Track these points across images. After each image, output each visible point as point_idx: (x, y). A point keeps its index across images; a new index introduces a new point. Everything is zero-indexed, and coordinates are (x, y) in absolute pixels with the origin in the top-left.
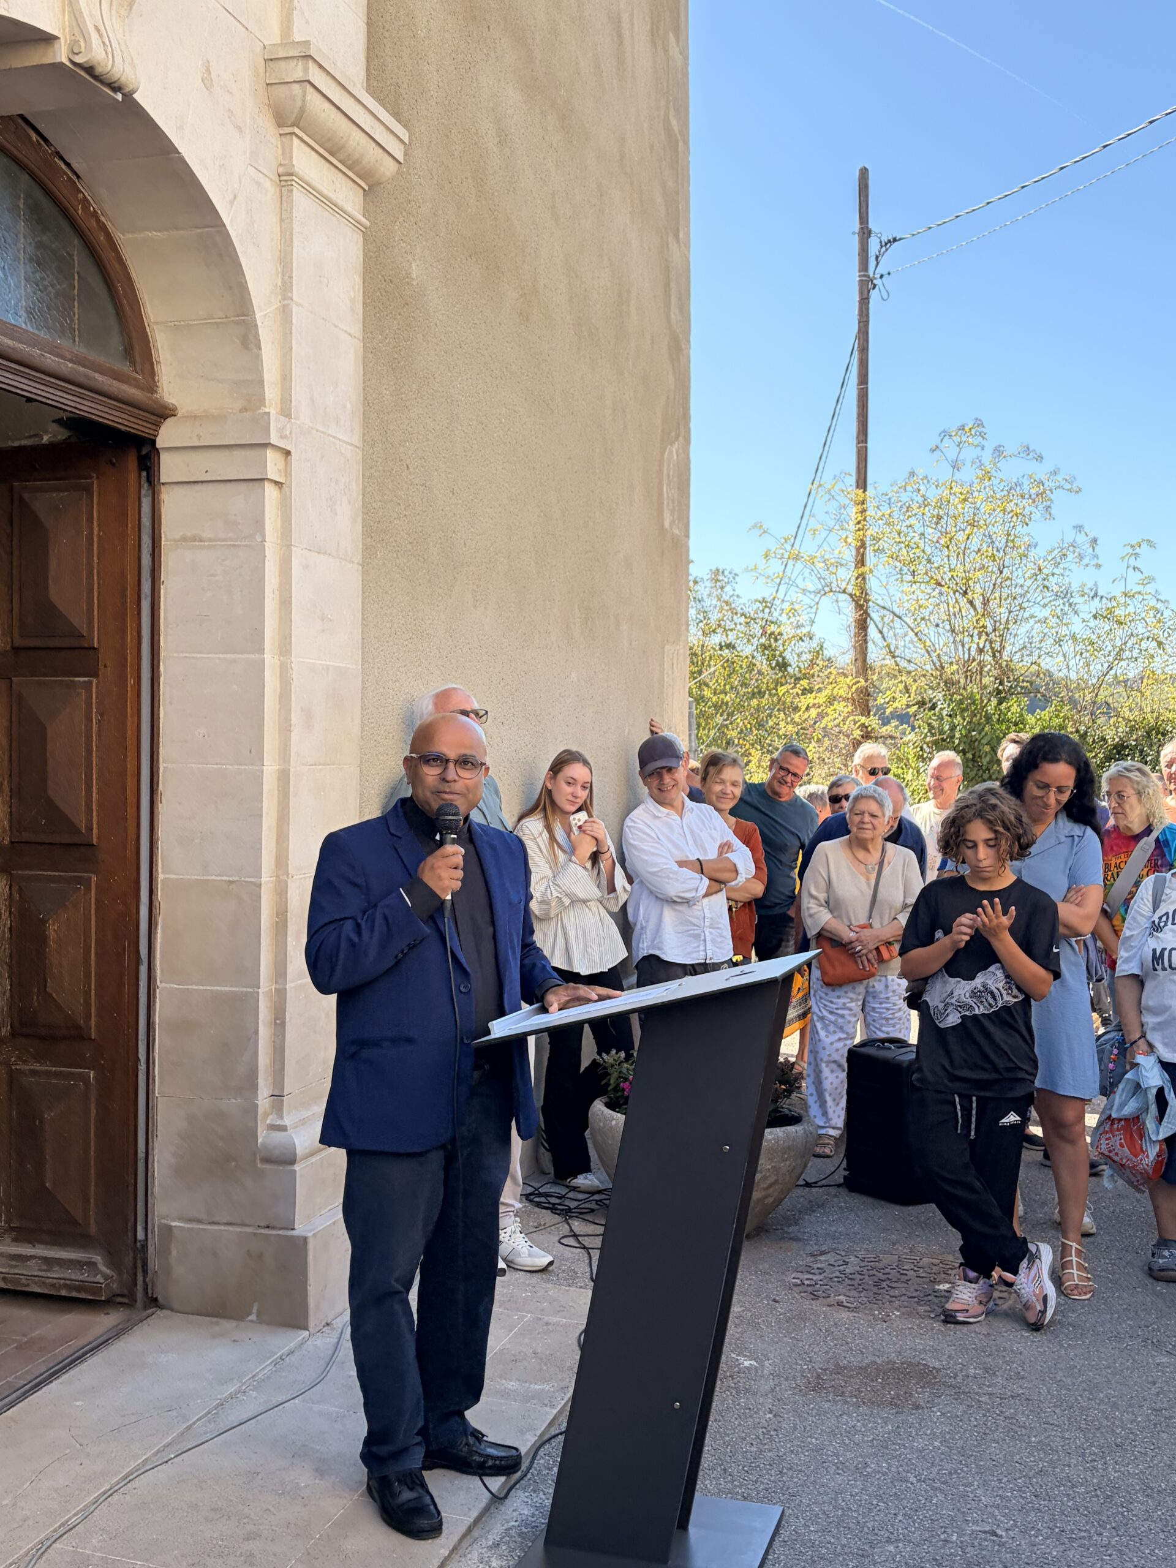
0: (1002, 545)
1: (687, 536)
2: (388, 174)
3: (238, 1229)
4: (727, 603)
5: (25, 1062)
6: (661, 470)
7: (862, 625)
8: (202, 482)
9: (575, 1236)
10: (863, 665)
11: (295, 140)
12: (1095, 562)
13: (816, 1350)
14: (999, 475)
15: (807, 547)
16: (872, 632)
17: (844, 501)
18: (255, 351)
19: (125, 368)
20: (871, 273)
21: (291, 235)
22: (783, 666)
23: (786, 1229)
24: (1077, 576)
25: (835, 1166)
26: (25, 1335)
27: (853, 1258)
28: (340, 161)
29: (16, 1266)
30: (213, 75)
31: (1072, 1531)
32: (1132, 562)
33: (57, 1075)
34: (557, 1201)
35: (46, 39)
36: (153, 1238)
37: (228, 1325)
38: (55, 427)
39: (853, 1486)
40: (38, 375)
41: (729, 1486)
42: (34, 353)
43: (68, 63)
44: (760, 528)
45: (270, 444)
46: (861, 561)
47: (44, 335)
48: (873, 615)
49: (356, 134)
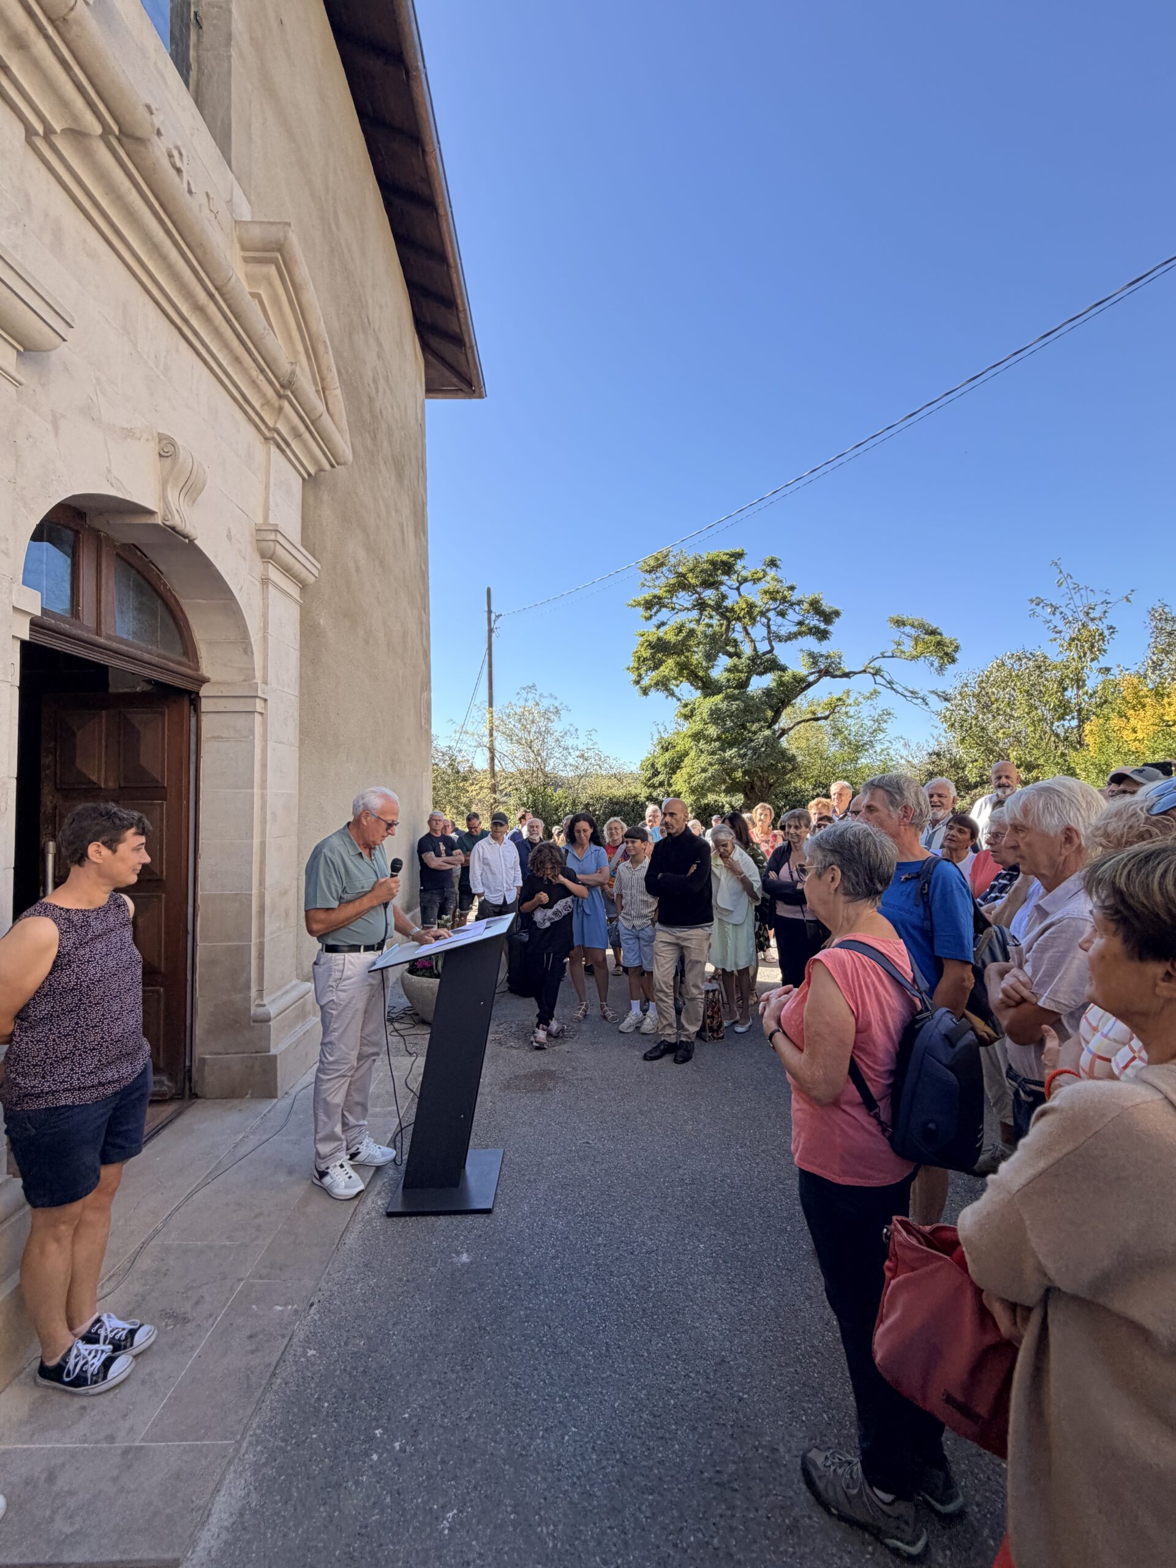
0: (544, 730)
1: (431, 729)
2: (312, 581)
3: (241, 1055)
7: (492, 759)
8: (223, 712)
10: (493, 774)
11: (270, 565)
12: (577, 737)
14: (542, 704)
15: (470, 728)
16: (496, 762)
17: (484, 711)
18: (250, 655)
19: (184, 660)
20: (492, 626)
22: (458, 772)
25: (506, 984)
27: (514, 1025)
28: (290, 575)
32: (590, 737)
36: (195, 1065)
37: (236, 1102)
39: (530, 1132)
40: (139, 663)
42: (138, 653)
46: (491, 735)
47: (143, 644)
48: (497, 755)
49: (297, 564)
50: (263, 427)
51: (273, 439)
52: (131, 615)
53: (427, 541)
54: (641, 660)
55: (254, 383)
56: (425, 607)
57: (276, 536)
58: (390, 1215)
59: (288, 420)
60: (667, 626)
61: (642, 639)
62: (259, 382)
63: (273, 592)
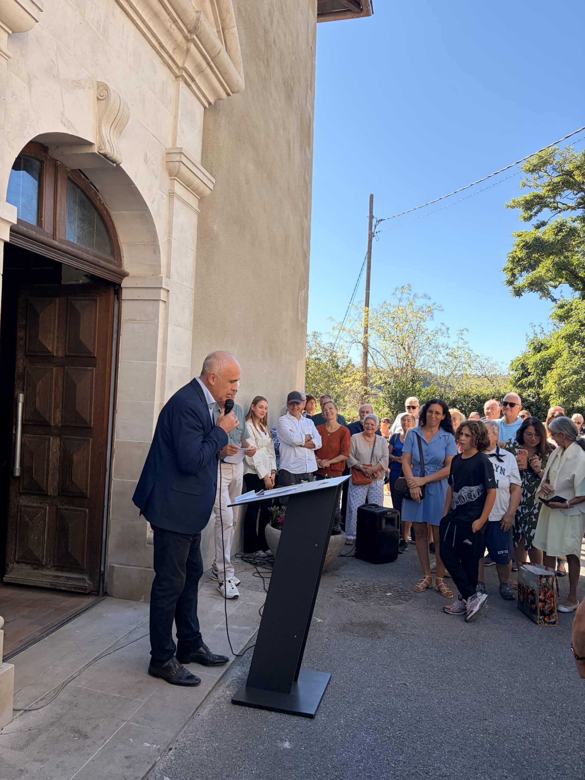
0: (415, 329)
1: (306, 322)
2: (208, 194)
3: (138, 568)
4: (318, 344)
5: (63, 505)
6: (298, 299)
7: (366, 354)
8: (137, 300)
9: (259, 573)
10: (366, 368)
11: (176, 181)
12: (448, 335)
13: (344, 616)
14: (415, 304)
15: (347, 326)
16: (369, 357)
17: (361, 311)
18: (158, 254)
19: (111, 258)
20: (373, 231)
21: (173, 214)
22: (337, 367)
23: (334, 572)
24: (441, 340)
25: (352, 550)
26: (58, 605)
27: (357, 583)
28: (191, 189)
29: (56, 580)
30: (148, 158)
31: (432, 684)
32: (461, 336)
33: (74, 510)
34: (252, 560)
35: (90, 144)
36: (107, 571)
37: (134, 603)
38: (84, 278)
39: (356, 666)
40: (81, 260)
41: (312, 665)
42: (79, 253)
43: (97, 153)
44: (331, 319)
45: (162, 288)
46: (366, 332)
47: (83, 246)
48: (370, 351)
49: (197, 180)
50: (174, 67)
51: (182, 76)
52: (76, 224)
53: (311, 154)
54: (517, 261)
55: (168, 33)
56: (306, 213)
57: (181, 157)
58: (234, 702)
59: (194, 59)
60: (547, 226)
61: (519, 239)
62: (172, 31)
63: (177, 203)
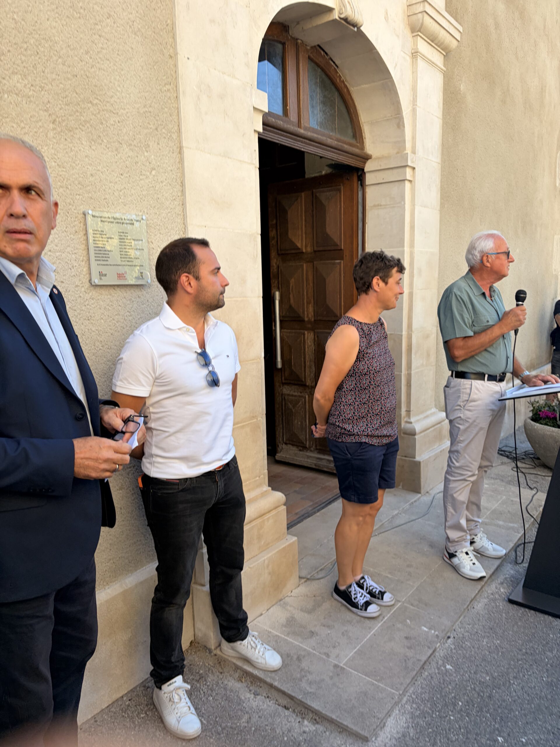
8: (381, 183)
11: (419, 38)
18: (402, 128)
19: (353, 141)
21: (417, 78)
26: (323, 484)
28: (436, 44)
29: (319, 461)
30: (389, 15)
35: (330, 10)
38: (326, 168)
40: (325, 147)
42: (324, 139)
43: (338, 19)
45: (407, 166)
52: (319, 108)
57: (424, 6)
58: (511, 601)
63: (421, 64)
